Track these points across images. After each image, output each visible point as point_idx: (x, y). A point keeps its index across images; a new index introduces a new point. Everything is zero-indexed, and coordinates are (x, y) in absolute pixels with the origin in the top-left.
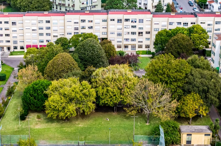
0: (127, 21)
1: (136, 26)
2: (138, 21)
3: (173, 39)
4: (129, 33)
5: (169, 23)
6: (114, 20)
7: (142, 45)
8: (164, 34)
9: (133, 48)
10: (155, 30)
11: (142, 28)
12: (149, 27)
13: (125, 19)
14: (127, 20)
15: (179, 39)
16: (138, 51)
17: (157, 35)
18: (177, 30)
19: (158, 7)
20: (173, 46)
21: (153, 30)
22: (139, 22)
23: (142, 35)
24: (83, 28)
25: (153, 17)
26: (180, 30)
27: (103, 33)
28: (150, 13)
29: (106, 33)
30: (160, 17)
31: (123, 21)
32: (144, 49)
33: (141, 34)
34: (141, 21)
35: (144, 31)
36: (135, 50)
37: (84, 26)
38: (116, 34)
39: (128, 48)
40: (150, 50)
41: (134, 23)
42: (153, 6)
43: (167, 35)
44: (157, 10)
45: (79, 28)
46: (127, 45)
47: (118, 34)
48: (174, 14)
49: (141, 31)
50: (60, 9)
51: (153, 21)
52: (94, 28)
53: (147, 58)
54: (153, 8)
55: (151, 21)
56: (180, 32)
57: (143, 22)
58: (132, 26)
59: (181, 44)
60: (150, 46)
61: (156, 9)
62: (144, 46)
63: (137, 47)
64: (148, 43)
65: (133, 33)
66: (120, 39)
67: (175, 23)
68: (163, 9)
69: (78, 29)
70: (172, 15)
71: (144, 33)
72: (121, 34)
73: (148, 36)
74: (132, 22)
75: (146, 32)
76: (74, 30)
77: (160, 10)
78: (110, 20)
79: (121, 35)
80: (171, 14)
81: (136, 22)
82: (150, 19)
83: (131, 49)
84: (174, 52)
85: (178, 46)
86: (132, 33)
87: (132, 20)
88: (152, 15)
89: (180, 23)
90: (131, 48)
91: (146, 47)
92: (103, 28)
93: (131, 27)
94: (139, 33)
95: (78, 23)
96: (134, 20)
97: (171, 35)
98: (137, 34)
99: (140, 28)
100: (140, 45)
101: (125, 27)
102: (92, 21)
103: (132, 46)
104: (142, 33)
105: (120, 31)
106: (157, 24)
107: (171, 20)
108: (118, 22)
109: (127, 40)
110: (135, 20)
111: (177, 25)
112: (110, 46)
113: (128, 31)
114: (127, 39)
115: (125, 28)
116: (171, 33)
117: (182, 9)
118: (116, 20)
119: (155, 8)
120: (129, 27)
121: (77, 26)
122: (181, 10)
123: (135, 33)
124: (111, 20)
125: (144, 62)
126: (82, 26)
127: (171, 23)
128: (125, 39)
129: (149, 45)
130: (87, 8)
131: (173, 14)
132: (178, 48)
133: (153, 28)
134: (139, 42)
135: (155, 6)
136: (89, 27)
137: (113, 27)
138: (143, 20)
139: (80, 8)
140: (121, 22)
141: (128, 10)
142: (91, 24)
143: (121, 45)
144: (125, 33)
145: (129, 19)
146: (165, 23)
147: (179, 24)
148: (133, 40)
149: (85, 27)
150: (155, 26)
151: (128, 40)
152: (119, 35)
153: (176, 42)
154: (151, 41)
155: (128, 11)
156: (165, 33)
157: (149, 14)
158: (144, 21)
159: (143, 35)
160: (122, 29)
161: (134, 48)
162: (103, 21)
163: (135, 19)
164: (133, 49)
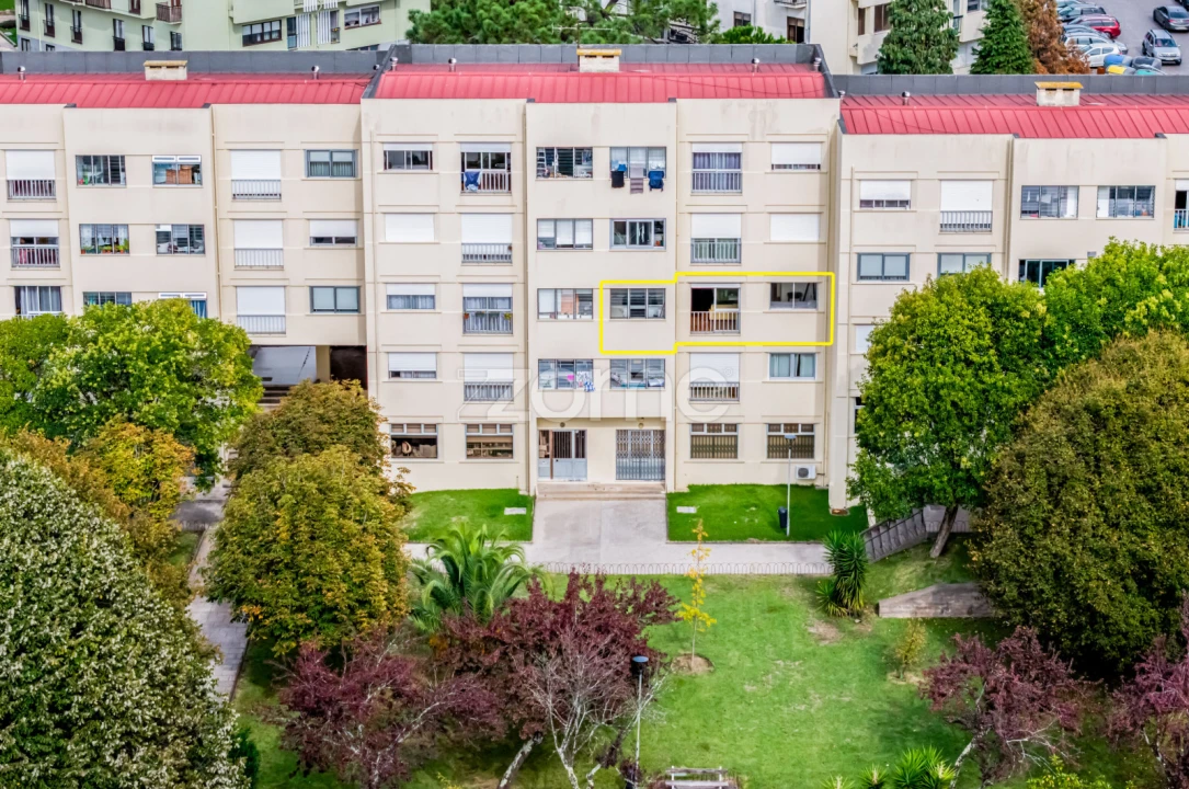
0: (566, 169)
1: (659, 226)
2: (679, 172)
3: (1078, 401)
4: (585, 299)
5: (1025, 189)
6: (422, 160)
7: (733, 427)
8: (969, 329)
9: (640, 453)
10: (871, 266)
11: (731, 250)
12: (807, 230)
13: (546, 155)
14: (565, 161)
15: (1147, 404)
16: (696, 491)
17: (883, 345)
18: (1111, 281)
19: (905, 15)
20: (1079, 496)
21: (846, 264)
22: (700, 182)
23: (732, 324)
24: (108, 241)
25: (848, 125)
26: (1147, 283)
27: (324, 300)
28: (813, 79)
29: (347, 300)
30: (920, 130)
31: (523, 166)
32: (756, 468)
33: (717, 311)
34: (719, 170)
35: (751, 277)
36: (656, 484)
37: (115, 227)
38: (449, 307)
39: (581, 453)
40: (819, 483)
41: (636, 188)
42: (862, 13)
43: (996, 338)
44: (901, 42)
45: (62, 247)
46: (573, 429)
47: (474, 307)
48: (1074, 99)
49: (714, 275)
50: (78, 37)
51: (845, 173)
52: (227, 248)
53: (776, 597)
54: (861, 31)
55: (829, 172)
56: (1154, 319)
57: (734, 182)
58: (620, 228)
59: (1176, 470)
60: (818, 433)
61: (887, 41)
62: (753, 441)
63: (679, 443)
64: (796, 401)
65: (638, 303)
66: (494, 360)
67: (1088, 194)
68: (951, 35)
69: (50, 258)
70: (1052, 109)
71: (754, 302)
72: (501, 308)
73: (796, 329)
74: (618, 179)
75: (774, 287)
76: (16, 263)
77: (927, 45)
78: (380, 160)
79: (508, 317)
80: (1043, 98)
81: (657, 180)
82: (816, 154)
83: (622, 472)
84: (1100, 570)
85: (1144, 490)
86: (618, 296)
87: (620, 158)
88: (832, 107)
89: (1144, 193)
90: (619, 456)
91: (777, 449)
92: (319, 240)
93: (605, 231)
94: (702, 299)
95: (45, 188)
96: (637, 160)
97: (1047, 341)
98: (679, 305)
99: (707, 249)
100: (714, 427)
101: (546, 232)
102: (196, 169)
103: (621, 434)
104: (730, 297)
105: (493, 282)
106: (892, 203)
107: (1042, 160)
108: (472, 180)
109: (568, 368)
110: (656, 164)
111: (1104, 212)
112: (312, 486)
113: (582, 283)
114: (567, 365)
115: (547, 243)
116: (1050, 320)
117: (1114, 34)
118: (448, 165)
119: (878, 28)
120: (583, 237)
121: (35, 218)
122: (1108, 44)
123: (657, 297)
124: (393, 160)
125: (734, 656)
126: (95, 228)
127: (1042, 190)
128: (543, 365)
129: (810, 427)
130: (303, 25)
131: (1056, 95)
132: (1142, 519)
133: (844, 246)
134: (700, 391)
135: (878, 9)
136: (163, 237)
137: (422, 231)
138: (735, 158)
139: (237, 27)
140: (500, 183)
141: (584, 50)
142: (182, 206)
143: (510, 426)
144: (547, 304)
145: (585, 155)
146: (978, 198)
147: (1130, 203)
148: (637, 374)
149: (122, 235)
150: (863, 232)
151: (581, 375)
152: (487, 316)
153: (1117, 448)
154: (826, 387)
155: (586, 65)
156: (983, 318)
157: (804, 95)
158: (748, 171)
159: (744, 322)
160: (517, 255)
161: (654, 462)
162: (313, 168)
163: (649, 150)
164: (638, 472)
